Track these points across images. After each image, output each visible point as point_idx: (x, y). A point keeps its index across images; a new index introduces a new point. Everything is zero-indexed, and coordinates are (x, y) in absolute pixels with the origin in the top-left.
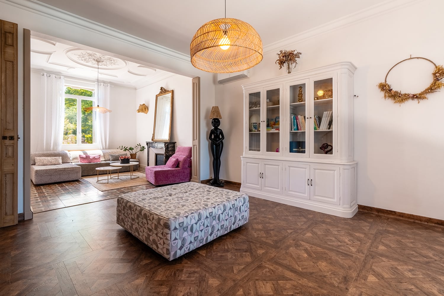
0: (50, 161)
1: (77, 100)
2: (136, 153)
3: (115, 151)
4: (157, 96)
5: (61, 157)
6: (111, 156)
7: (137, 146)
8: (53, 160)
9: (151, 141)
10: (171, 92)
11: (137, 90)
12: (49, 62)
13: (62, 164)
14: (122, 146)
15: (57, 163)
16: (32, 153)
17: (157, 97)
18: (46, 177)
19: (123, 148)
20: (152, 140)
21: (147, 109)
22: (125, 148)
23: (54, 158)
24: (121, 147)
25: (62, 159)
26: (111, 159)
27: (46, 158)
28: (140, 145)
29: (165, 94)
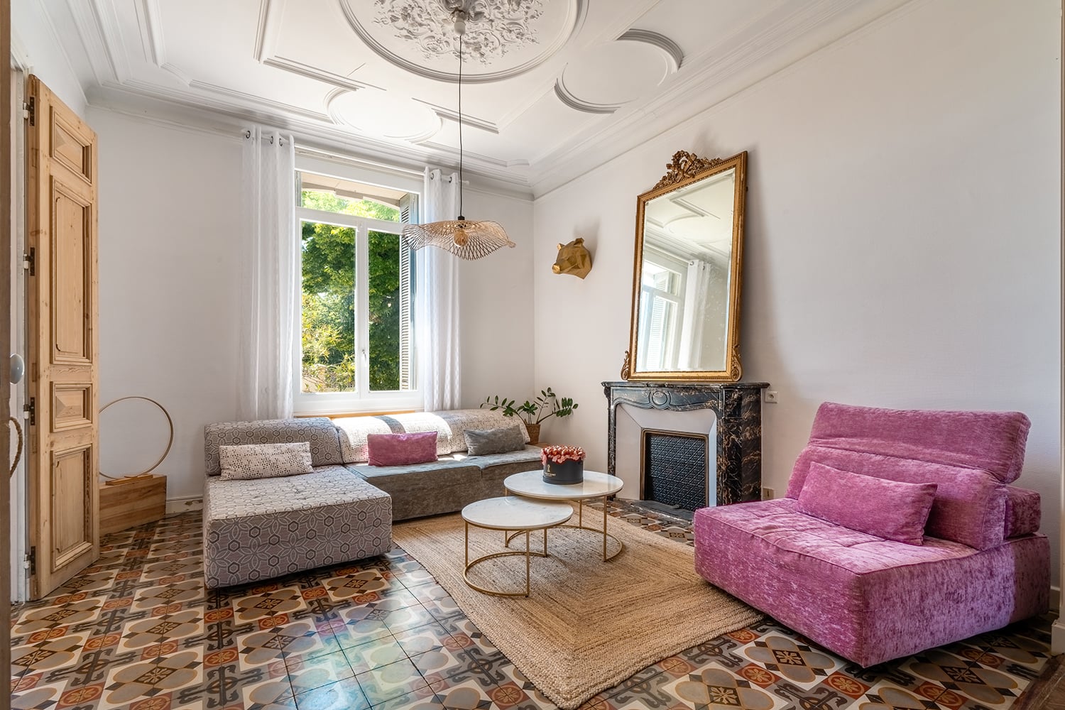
0: (272, 458)
1: (357, 231)
2: (538, 423)
3: (480, 417)
4: (643, 199)
5: (308, 444)
6: (472, 435)
7: (543, 397)
8: (281, 458)
9: (617, 378)
10: (737, 162)
11: (535, 201)
12: (264, 58)
13: (312, 470)
14: (497, 398)
15: (295, 469)
16: (213, 429)
17: (642, 202)
18: (255, 554)
19: (500, 404)
20: (627, 374)
21: (587, 259)
22: (507, 404)
23: (285, 446)
24: (492, 400)
25: (312, 451)
26: (470, 450)
27: (258, 448)
28: (553, 395)
29: (692, 180)
